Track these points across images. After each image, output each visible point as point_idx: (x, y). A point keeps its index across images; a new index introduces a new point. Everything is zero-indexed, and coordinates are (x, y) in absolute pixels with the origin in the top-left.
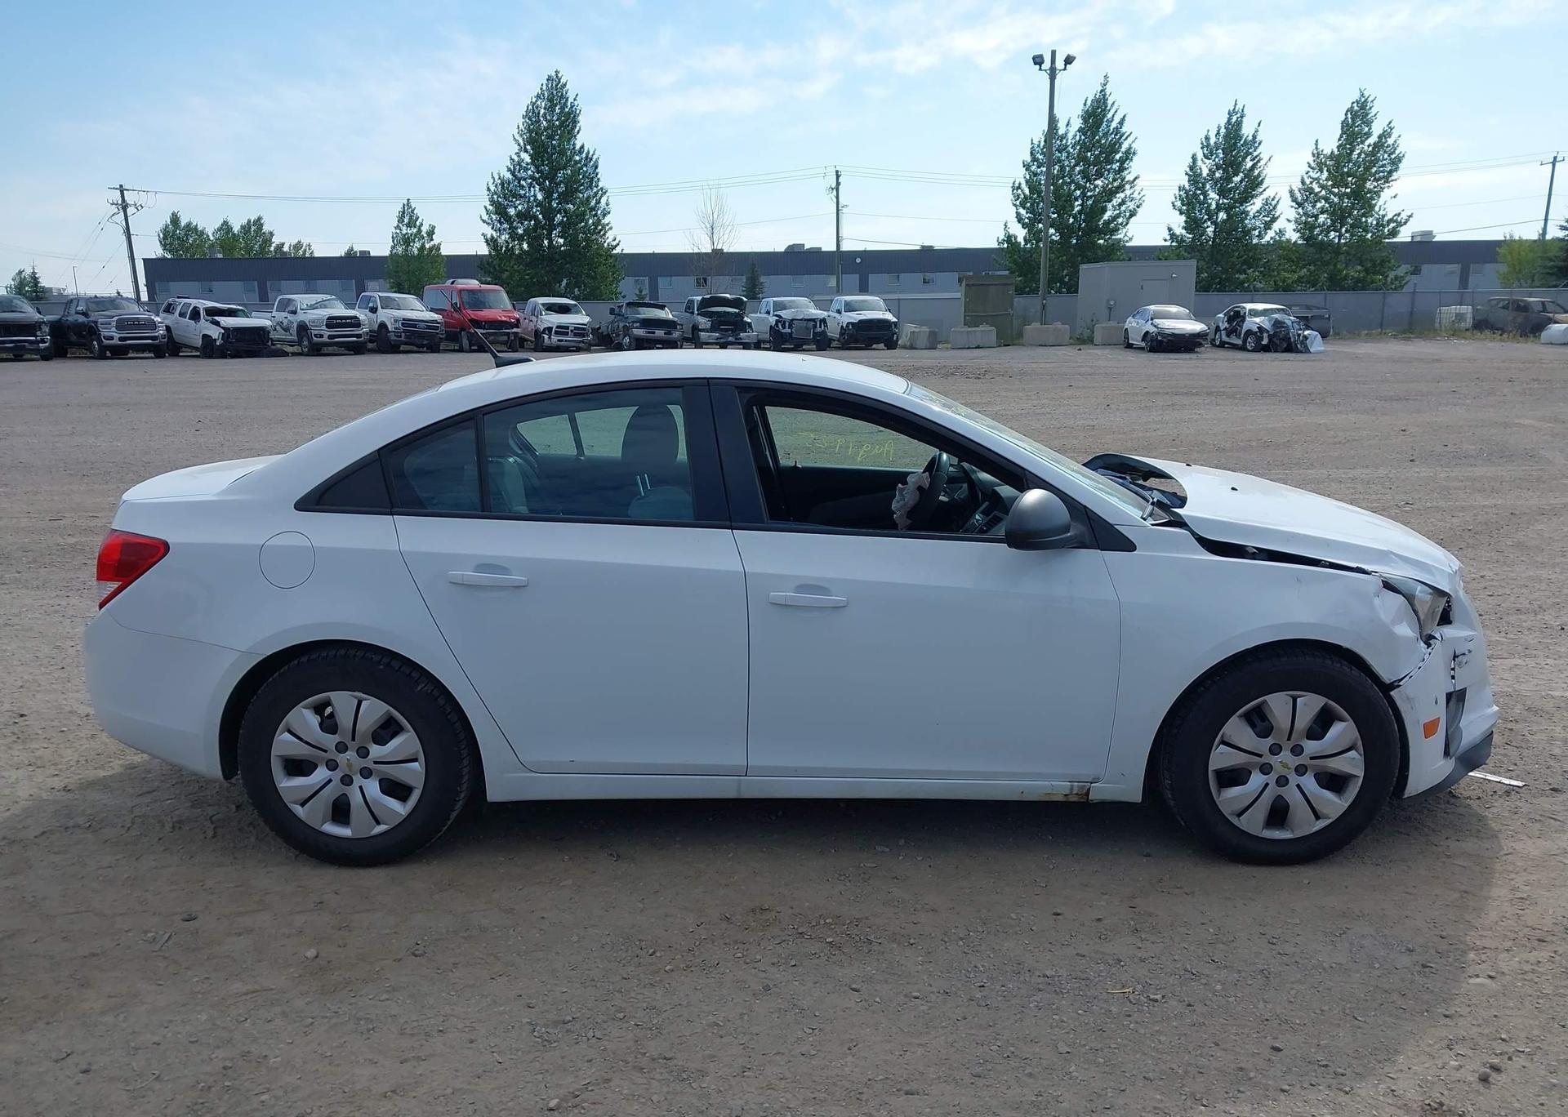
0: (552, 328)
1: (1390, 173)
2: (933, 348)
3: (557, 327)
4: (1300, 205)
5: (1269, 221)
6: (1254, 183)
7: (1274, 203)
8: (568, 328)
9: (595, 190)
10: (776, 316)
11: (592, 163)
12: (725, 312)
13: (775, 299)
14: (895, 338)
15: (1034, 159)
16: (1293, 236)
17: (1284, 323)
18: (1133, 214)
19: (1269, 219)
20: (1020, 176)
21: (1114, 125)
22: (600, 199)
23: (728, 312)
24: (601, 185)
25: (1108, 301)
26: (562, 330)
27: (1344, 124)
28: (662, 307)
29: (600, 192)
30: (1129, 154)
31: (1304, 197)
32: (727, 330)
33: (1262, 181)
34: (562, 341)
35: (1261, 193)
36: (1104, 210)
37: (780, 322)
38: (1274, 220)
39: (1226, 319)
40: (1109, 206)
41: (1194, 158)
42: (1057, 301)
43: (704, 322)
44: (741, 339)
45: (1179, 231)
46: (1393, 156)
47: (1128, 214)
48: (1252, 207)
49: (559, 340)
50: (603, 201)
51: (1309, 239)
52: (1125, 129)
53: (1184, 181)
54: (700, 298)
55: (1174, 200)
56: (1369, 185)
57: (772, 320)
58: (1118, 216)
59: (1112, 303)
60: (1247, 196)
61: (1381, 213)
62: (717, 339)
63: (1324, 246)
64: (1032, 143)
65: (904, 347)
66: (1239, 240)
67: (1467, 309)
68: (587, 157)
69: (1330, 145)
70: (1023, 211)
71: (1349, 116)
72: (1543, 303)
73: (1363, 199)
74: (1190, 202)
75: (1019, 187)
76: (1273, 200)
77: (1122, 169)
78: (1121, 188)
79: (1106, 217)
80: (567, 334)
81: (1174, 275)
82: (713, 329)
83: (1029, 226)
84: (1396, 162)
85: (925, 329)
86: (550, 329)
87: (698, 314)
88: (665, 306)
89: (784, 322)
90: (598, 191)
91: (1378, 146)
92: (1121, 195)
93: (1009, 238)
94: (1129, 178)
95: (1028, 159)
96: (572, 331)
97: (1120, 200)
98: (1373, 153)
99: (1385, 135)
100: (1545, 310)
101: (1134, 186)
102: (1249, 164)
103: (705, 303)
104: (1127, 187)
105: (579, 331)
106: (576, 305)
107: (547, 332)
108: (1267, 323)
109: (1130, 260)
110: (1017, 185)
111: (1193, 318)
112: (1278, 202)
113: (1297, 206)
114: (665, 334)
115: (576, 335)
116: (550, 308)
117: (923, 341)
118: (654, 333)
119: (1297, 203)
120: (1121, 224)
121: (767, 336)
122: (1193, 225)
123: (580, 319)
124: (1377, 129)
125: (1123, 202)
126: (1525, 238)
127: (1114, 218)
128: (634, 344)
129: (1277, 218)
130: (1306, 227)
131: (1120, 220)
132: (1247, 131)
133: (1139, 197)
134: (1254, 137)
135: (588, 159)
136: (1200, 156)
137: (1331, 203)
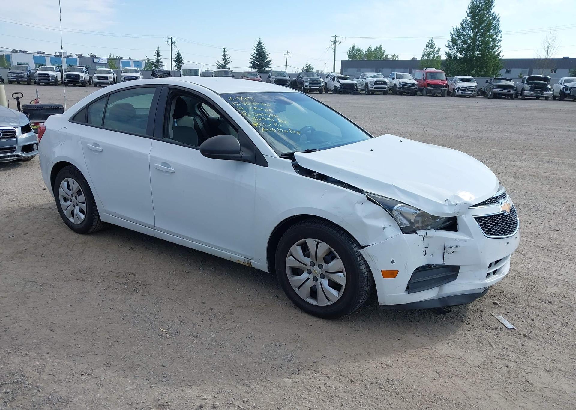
0: (460, 88)
3: (462, 87)
8: (466, 88)
9: (497, 31)
10: (564, 85)
11: (497, 19)
12: (539, 83)
13: (566, 78)
22: (498, 35)
23: (541, 83)
24: (500, 29)
26: (464, 89)
28: (510, 80)
29: (499, 32)
32: (538, 91)
34: (463, 93)
37: (565, 88)
43: (527, 87)
44: (544, 95)
49: (461, 93)
50: (500, 35)
54: (528, 76)
57: (562, 87)
62: (532, 94)
68: (495, 17)
80: (465, 90)
82: (531, 90)
86: (459, 88)
87: (526, 84)
88: (511, 80)
89: (567, 88)
90: (498, 32)
96: (468, 89)
103: (529, 79)
105: (471, 89)
106: (473, 79)
107: (458, 89)
114: (507, 91)
115: (469, 91)
116: (462, 80)
118: (502, 91)
121: (558, 94)
123: (473, 84)
128: (492, 96)
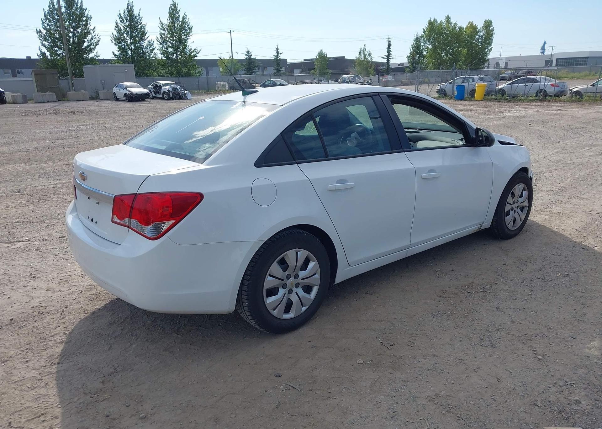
1: (189, 33)
2: (26, 102)
4: (161, 44)
5: (152, 49)
6: (143, 34)
7: (152, 42)
14: (5, 99)
15: (47, 19)
16: (160, 56)
17: (177, 88)
18: (97, 44)
19: (151, 49)
20: (40, 27)
21: (79, 5)
25: (101, 81)
27: (169, 13)
30: (88, 18)
31: (163, 41)
33: (146, 34)
35: (147, 38)
36: (84, 42)
38: (153, 49)
39: (153, 88)
40: (86, 40)
41: (117, 23)
42: (76, 81)
45: (117, 53)
46: (189, 27)
47: (95, 44)
48: (144, 44)
51: (167, 57)
52: (84, 7)
53: (115, 33)
55: (111, 39)
56: (183, 37)
58: (91, 45)
59: (103, 82)
60: (142, 39)
61: (189, 48)
63: (172, 60)
64: (44, 11)
65: (9, 103)
66: (142, 57)
67: (226, 83)
69: (166, 20)
70: (46, 43)
71: (171, 10)
72: (249, 80)
73: (183, 43)
74: (119, 40)
75: (40, 31)
76: (151, 41)
77: (87, 24)
78: (89, 33)
79: (85, 45)
81: (126, 70)
83: (49, 49)
84: (191, 29)
85: (19, 94)
91: (183, 22)
92: (90, 36)
93: (43, 54)
94: (91, 28)
95: (43, 18)
97: (90, 38)
98: (182, 25)
99: (184, 18)
100: (250, 83)
101: (95, 31)
102: (139, 26)
104: (91, 32)
108: (170, 88)
109: (100, 64)
110: (38, 30)
111: (142, 87)
112: (153, 42)
113: (160, 44)
117: (20, 99)
119: (160, 43)
120: (93, 48)
122: (123, 50)
124: (181, 15)
125: (92, 39)
126: (225, 59)
127: (88, 46)
129: (155, 48)
130: (165, 52)
131: (92, 47)
132: (136, 12)
133: (98, 37)
134: (139, 15)
136: (119, 22)
137: (172, 43)
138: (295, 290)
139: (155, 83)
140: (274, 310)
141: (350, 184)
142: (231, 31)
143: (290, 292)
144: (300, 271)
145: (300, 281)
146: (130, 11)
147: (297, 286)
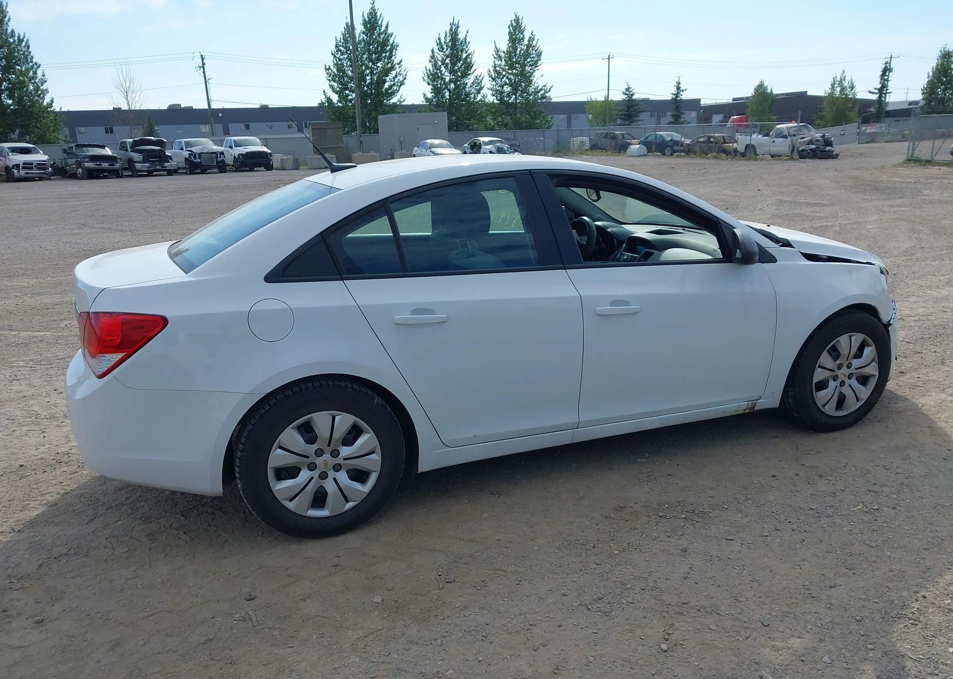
0: (20, 164)
1: (537, 61)
2: (297, 168)
3: (24, 164)
4: (494, 79)
5: (479, 89)
6: (468, 66)
7: (480, 78)
8: (32, 164)
9: (31, 64)
10: (188, 151)
11: (24, 44)
12: (151, 149)
13: (185, 140)
14: (271, 163)
15: (339, 50)
16: (491, 99)
17: (503, 148)
18: (402, 83)
19: (478, 88)
20: (330, 61)
21: (383, 29)
22: (36, 70)
23: (153, 149)
24: (34, 61)
25: (399, 138)
26: (28, 165)
27: (510, 32)
28: (103, 147)
29: (35, 66)
30: (394, 47)
31: (497, 75)
32: (154, 162)
33: (473, 66)
34: (29, 173)
35: (473, 73)
36: (385, 81)
37: (192, 155)
38: (481, 88)
39: (469, 147)
40: (388, 79)
41: (433, 51)
42: (368, 138)
43: (137, 157)
44: (165, 167)
45: (429, 96)
46: (537, 52)
47: (399, 84)
48: (469, 80)
49: (26, 173)
50: (39, 73)
51: (501, 100)
52: (389, 31)
53: (430, 66)
54: (131, 140)
55: (423, 76)
56: (528, 68)
57: (186, 154)
58: (394, 85)
59: (402, 139)
60: (465, 75)
61: (536, 85)
62: (149, 168)
63: (508, 105)
64: (336, 40)
65: (277, 169)
66: (464, 100)
67: (586, 139)
68: (19, 39)
69: (504, 45)
70: (335, 84)
71: (511, 28)
72: (623, 134)
73: (526, 77)
74: (434, 77)
75: (329, 69)
76: (480, 77)
77: (390, 57)
78: (392, 68)
79: (386, 85)
80: (32, 168)
81: (435, 122)
82: (144, 161)
83: (340, 93)
84: (539, 55)
85: (289, 156)
86: (18, 166)
87: (131, 151)
88: (105, 146)
89: (195, 155)
90: (33, 65)
91: (529, 46)
92: (394, 73)
93: (329, 100)
94: (396, 61)
95: (334, 49)
96: (35, 166)
97: (394, 75)
98: (527, 50)
99: (531, 39)
100: (624, 138)
101: (401, 66)
102: (464, 55)
103: (136, 144)
104: (397, 66)
105: (41, 166)
106: (34, 148)
107: (15, 168)
108: (494, 149)
109: (404, 113)
110: (328, 67)
111: (453, 147)
112: (483, 78)
113: (492, 80)
114: (109, 165)
115: (39, 169)
116: (14, 150)
117: (290, 164)
118: (101, 165)
119: (492, 78)
120: (396, 90)
121: (183, 165)
122: (437, 91)
123: (40, 157)
124: (527, 35)
125: (396, 76)
126: (598, 100)
127: (391, 87)
128: (86, 174)
129: (483, 87)
130: (499, 93)
131: (395, 88)
132: (461, 36)
133: (405, 73)
134: (465, 39)
135: (20, 41)
136: (436, 50)
137: (510, 79)
138: (332, 474)
139: (474, 140)
140: (291, 500)
141: (441, 316)
142: (609, 56)
143: (324, 476)
144: (343, 445)
145: (342, 462)
146: (454, 34)
147: (337, 468)
